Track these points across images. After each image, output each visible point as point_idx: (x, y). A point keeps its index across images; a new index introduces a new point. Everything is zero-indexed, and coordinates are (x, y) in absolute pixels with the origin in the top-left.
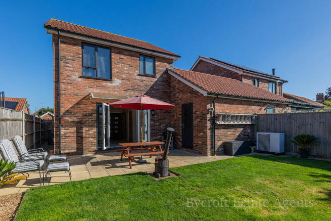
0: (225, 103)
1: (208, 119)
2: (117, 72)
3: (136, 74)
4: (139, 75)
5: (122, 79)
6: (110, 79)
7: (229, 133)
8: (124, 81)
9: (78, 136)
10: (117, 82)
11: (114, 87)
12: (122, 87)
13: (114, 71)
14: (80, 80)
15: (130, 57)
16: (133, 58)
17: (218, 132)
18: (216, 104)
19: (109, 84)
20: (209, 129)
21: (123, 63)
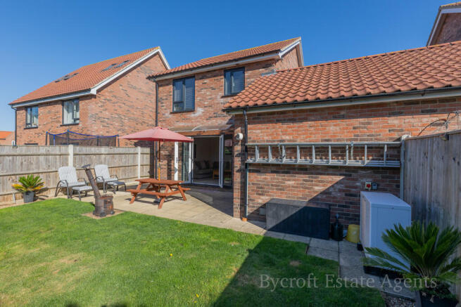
0: (278, 121)
1: (236, 153)
2: (200, 100)
3: (219, 97)
4: (222, 97)
5: (205, 107)
6: (192, 110)
7: (291, 183)
8: (206, 109)
9: (168, 169)
10: (200, 111)
11: (197, 118)
12: (204, 115)
13: (197, 99)
14: (171, 116)
15: (213, 78)
16: (216, 78)
17: (252, 178)
18: (249, 126)
19: (192, 115)
20: (238, 171)
21: (205, 88)
